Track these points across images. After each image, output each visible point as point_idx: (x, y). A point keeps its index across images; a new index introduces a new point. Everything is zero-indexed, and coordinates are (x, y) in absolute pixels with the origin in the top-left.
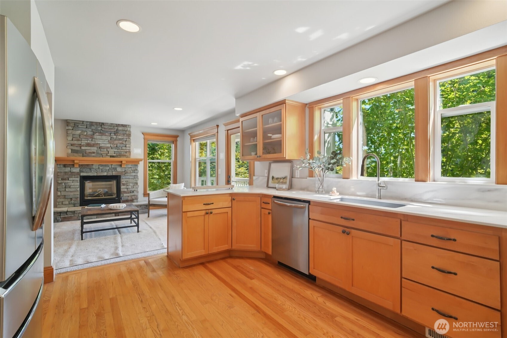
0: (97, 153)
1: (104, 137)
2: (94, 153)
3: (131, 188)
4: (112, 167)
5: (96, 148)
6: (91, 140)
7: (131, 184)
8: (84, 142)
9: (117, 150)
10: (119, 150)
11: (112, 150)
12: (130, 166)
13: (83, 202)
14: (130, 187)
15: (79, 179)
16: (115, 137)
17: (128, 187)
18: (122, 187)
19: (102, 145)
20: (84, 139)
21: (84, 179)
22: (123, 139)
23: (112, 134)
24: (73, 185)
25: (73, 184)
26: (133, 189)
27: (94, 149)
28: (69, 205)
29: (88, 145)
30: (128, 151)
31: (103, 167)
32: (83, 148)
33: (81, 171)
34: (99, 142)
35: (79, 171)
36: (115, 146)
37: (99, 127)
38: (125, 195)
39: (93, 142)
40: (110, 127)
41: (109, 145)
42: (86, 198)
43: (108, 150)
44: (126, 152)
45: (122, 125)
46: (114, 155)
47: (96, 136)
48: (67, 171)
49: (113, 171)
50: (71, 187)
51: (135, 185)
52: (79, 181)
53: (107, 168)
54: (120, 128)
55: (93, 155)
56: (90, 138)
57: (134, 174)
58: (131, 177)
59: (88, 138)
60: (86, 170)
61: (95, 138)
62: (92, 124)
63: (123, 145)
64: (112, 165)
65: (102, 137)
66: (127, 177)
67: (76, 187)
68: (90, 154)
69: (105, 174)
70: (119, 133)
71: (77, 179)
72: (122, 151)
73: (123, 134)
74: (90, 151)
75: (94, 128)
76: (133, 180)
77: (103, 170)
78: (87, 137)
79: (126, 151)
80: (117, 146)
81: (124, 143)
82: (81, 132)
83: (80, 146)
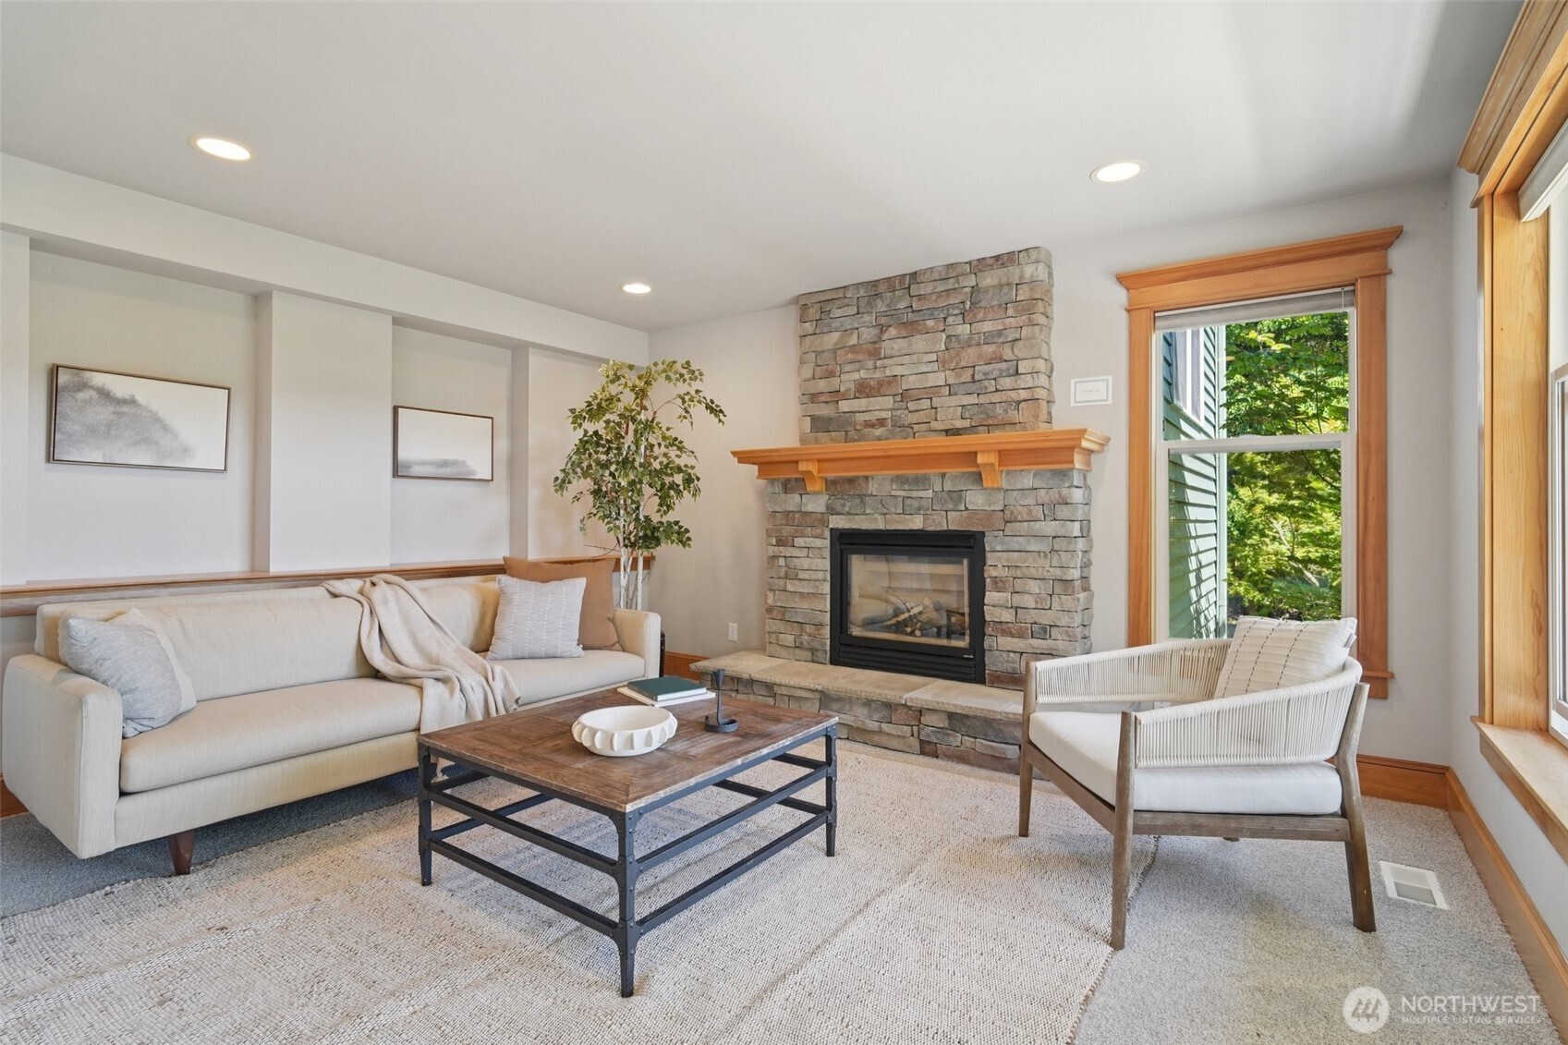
0: (897, 424)
1: (919, 343)
2: (881, 422)
3: (1033, 605)
4: (945, 489)
5: (887, 402)
6: (870, 364)
7: (1034, 587)
8: (848, 380)
9: (973, 399)
10: (983, 399)
11: (953, 401)
12: (1028, 481)
13: (842, 648)
14: (1029, 602)
15: (827, 543)
16: (964, 330)
17: (1017, 600)
18: (991, 597)
19: (911, 382)
20: (848, 368)
21: (847, 544)
22: (1000, 333)
23: (950, 320)
24: (806, 567)
25: (806, 563)
26: (1045, 618)
27: (881, 406)
28: (798, 651)
29: (864, 390)
30: (1024, 395)
31: (906, 487)
32: (844, 406)
33: (831, 510)
34: (898, 371)
35: (823, 509)
36: (967, 376)
37: (900, 299)
38: (1006, 642)
39: (878, 375)
40: (941, 287)
41: (939, 379)
42: (856, 631)
43: (936, 402)
44: (1019, 403)
45: (997, 258)
46: (959, 424)
47: (892, 345)
48: (790, 509)
49: (951, 507)
50: (801, 575)
51: (1058, 590)
52: (827, 553)
53: (922, 494)
54: (989, 280)
55: (878, 432)
56: (866, 357)
57: (1050, 527)
58: (1034, 546)
59: (860, 357)
60: (844, 505)
61: (889, 352)
62: (874, 289)
63: (1004, 366)
64: (945, 474)
65: (910, 345)
66: (1015, 543)
67: (814, 577)
68: (867, 430)
69: (916, 523)
70: (983, 304)
71: (818, 542)
72: (996, 398)
73: (1000, 306)
74: (867, 417)
75: (884, 309)
76: (1042, 561)
77: (908, 502)
78: (857, 353)
79: (1013, 395)
80: (973, 376)
81: (1008, 354)
82: (841, 337)
83: (836, 395)
